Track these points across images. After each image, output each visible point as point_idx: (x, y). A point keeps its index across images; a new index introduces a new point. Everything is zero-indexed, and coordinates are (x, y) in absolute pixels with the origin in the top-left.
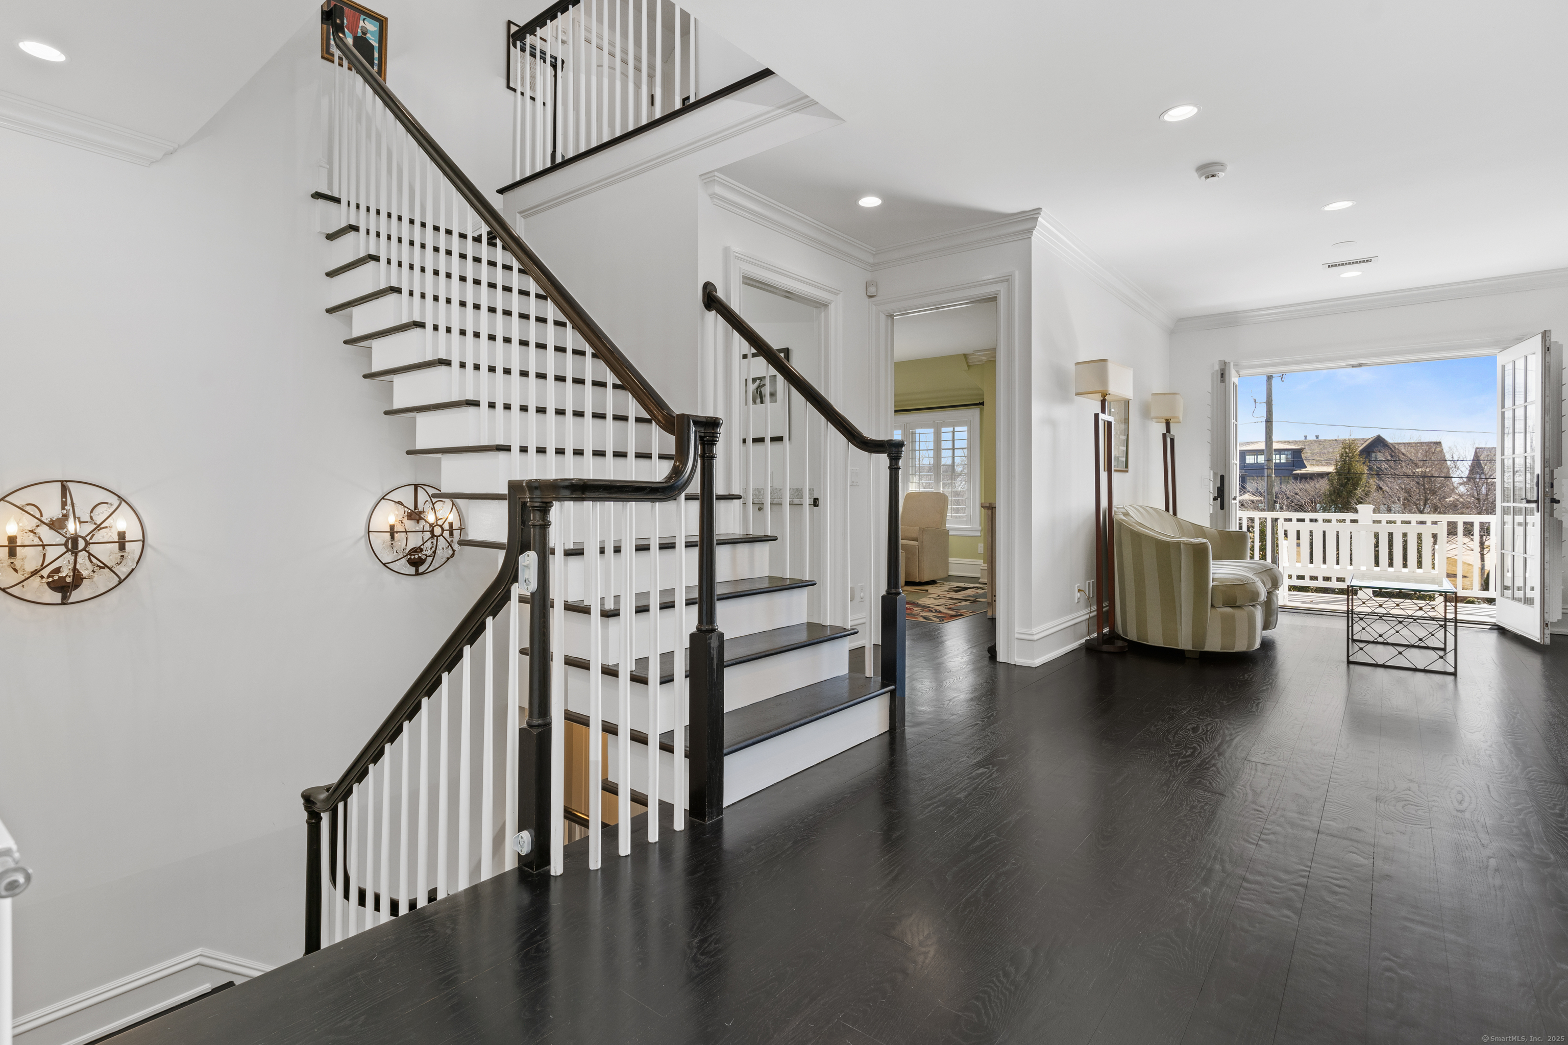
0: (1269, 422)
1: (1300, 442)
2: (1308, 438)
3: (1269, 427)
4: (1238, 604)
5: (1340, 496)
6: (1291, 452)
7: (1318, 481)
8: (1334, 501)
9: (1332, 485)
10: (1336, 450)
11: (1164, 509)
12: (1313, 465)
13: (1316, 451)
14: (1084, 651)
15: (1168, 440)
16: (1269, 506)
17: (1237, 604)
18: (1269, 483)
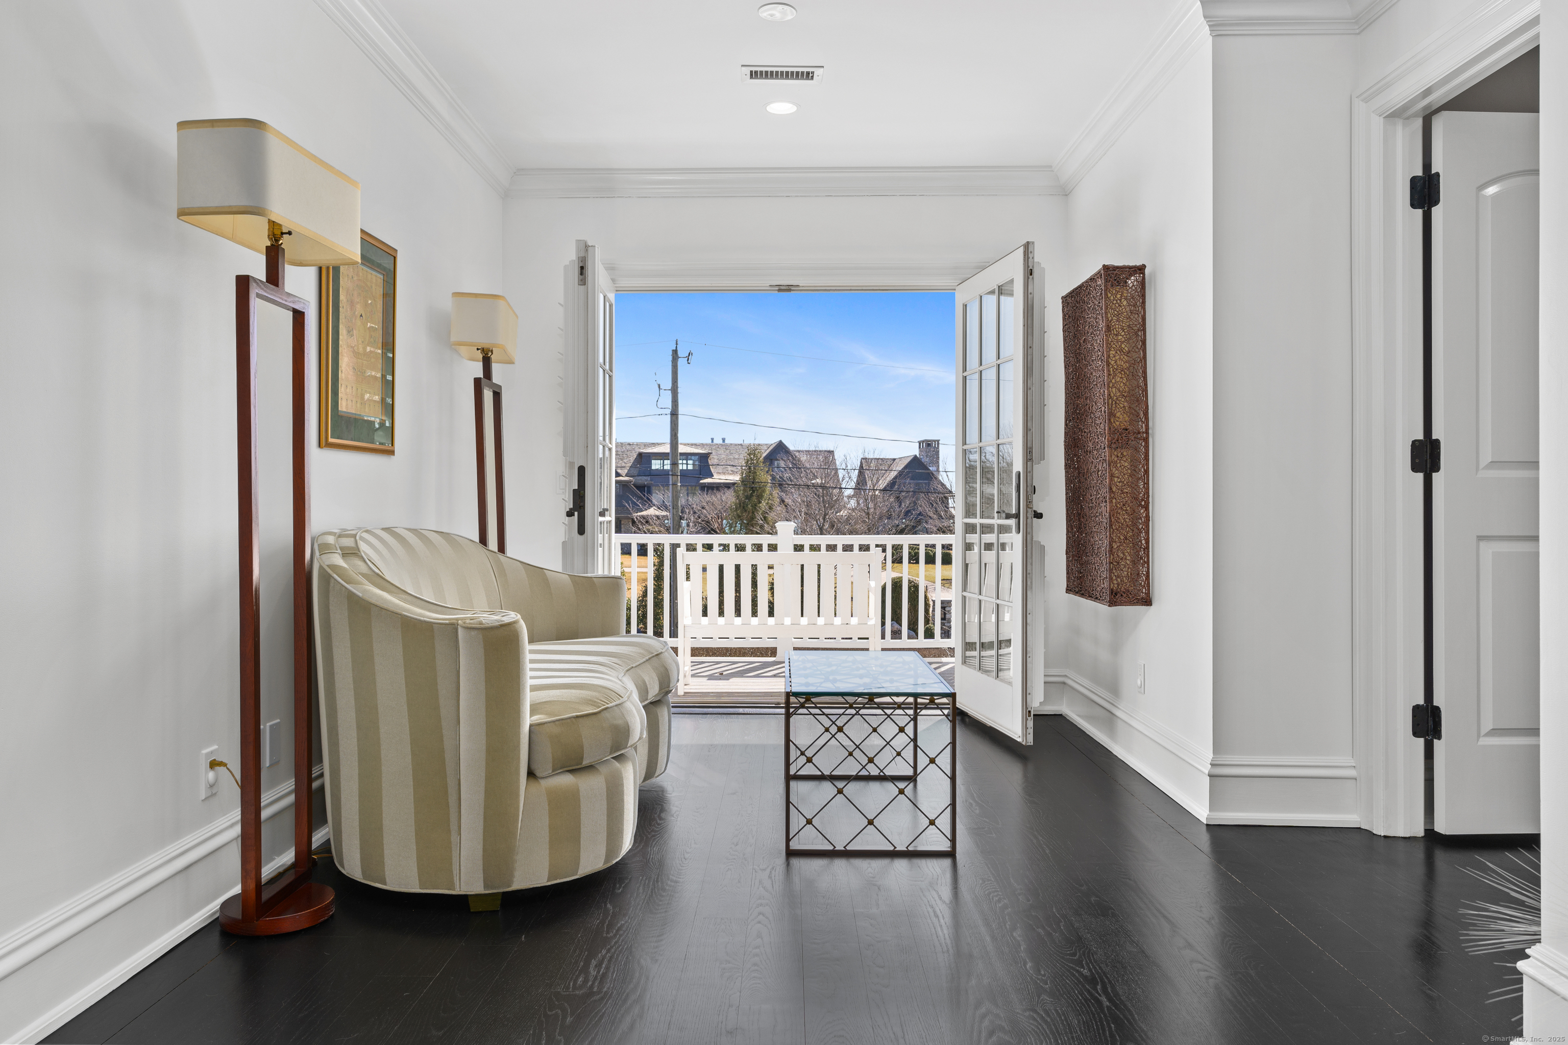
0: (674, 414)
1: (707, 445)
2: (715, 442)
3: (674, 421)
4: (586, 762)
5: (746, 511)
6: (697, 457)
7: (724, 493)
8: (739, 517)
9: (738, 497)
10: (742, 456)
11: (476, 537)
12: (720, 473)
13: (723, 456)
14: (215, 938)
15: (488, 395)
16: (675, 522)
17: (584, 763)
18: (674, 493)
